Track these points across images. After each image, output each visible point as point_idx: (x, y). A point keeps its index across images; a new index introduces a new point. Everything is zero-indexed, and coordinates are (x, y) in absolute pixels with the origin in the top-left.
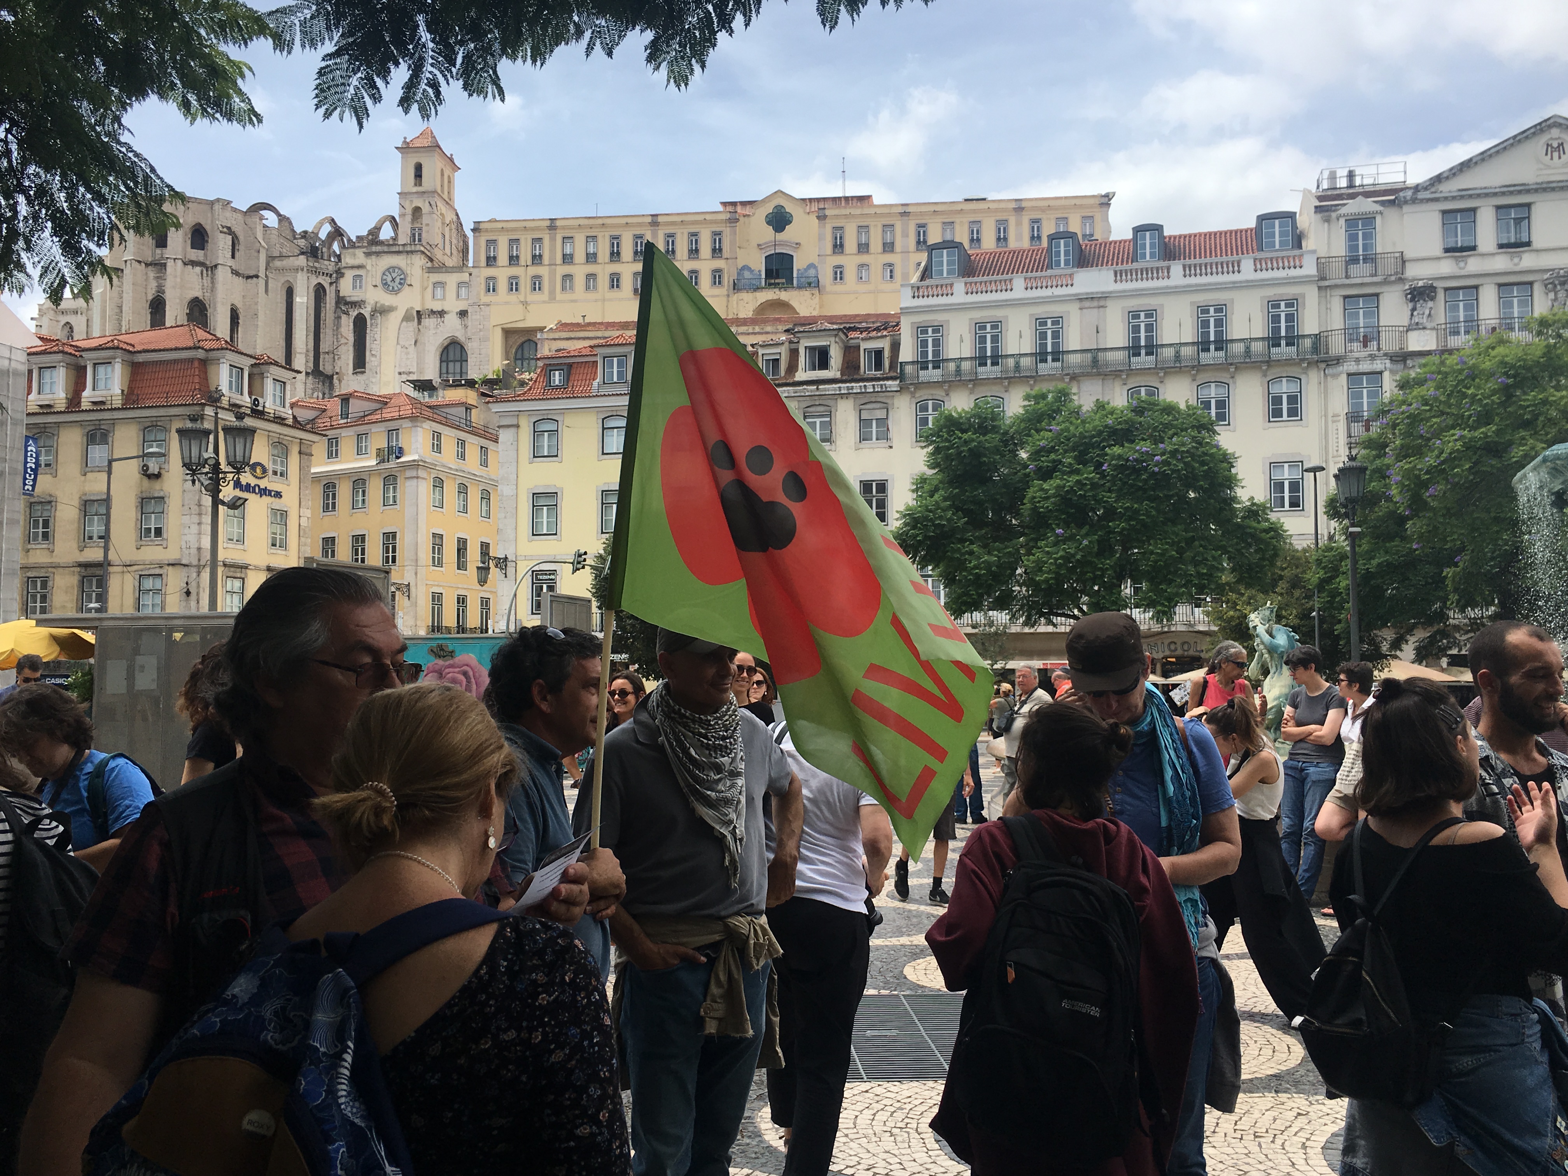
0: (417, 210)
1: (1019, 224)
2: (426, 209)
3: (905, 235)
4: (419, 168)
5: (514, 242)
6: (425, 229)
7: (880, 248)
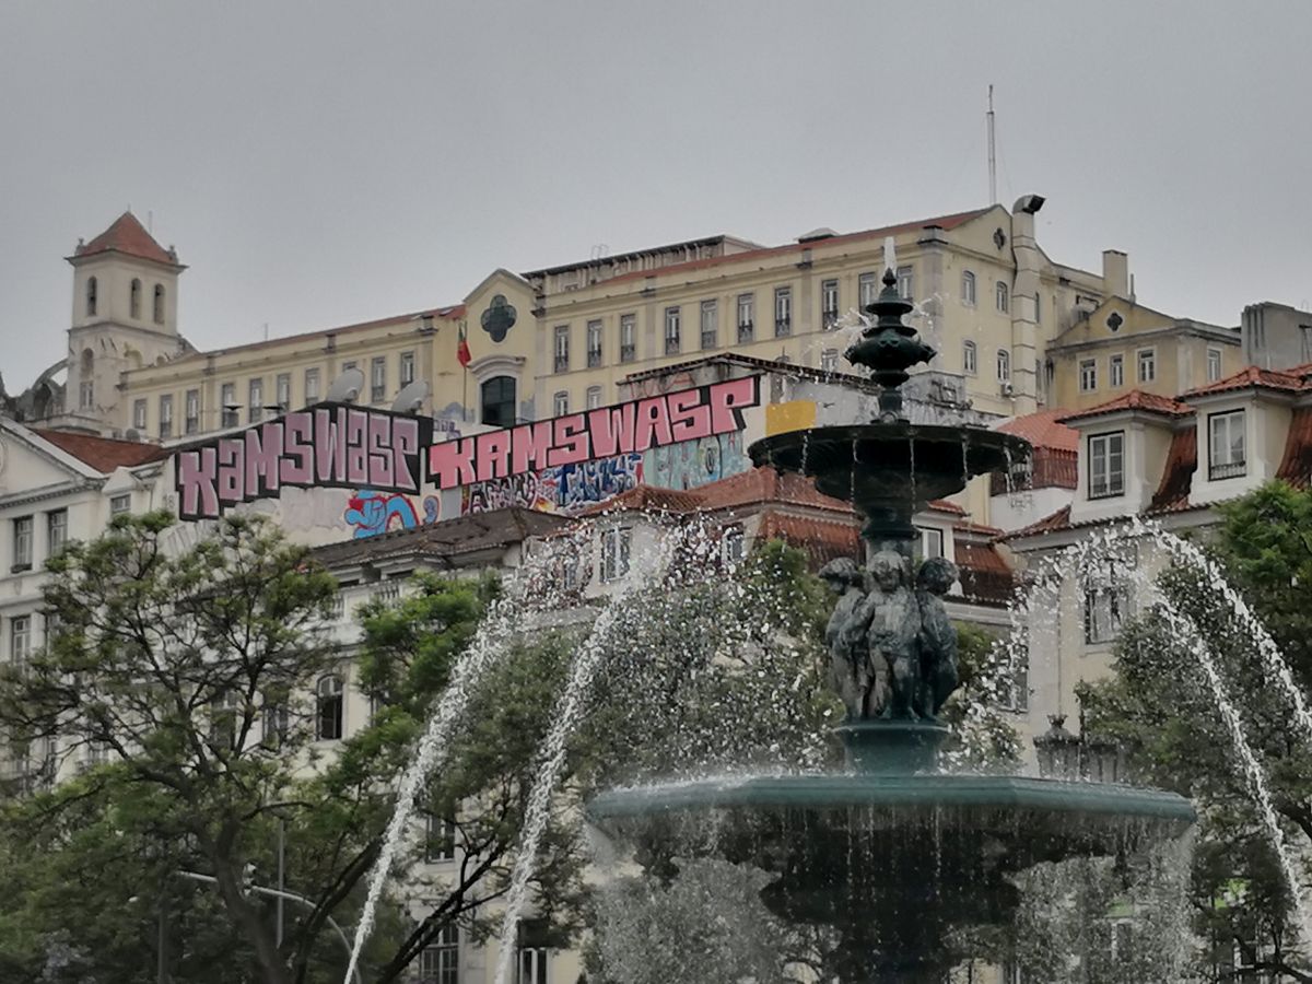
0: (88, 354)
1: (806, 292)
2: (97, 351)
3: (651, 330)
4: (93, 283)
5: (166, 398)
6: (95, 383)
7: (616, 359)
